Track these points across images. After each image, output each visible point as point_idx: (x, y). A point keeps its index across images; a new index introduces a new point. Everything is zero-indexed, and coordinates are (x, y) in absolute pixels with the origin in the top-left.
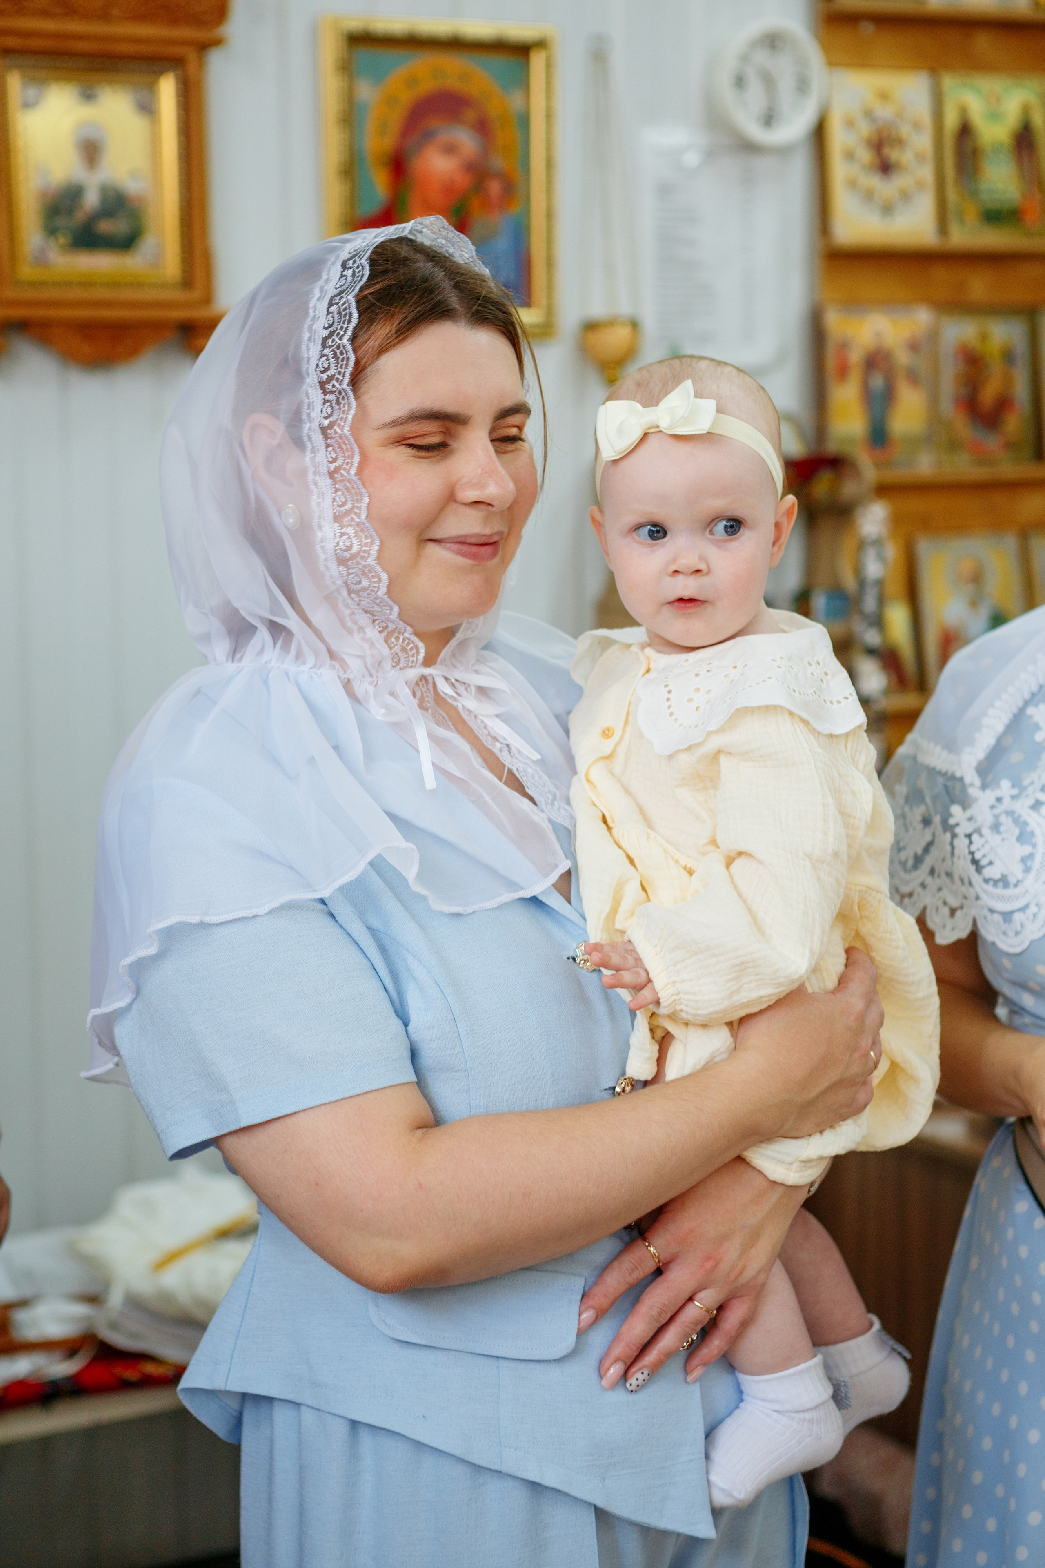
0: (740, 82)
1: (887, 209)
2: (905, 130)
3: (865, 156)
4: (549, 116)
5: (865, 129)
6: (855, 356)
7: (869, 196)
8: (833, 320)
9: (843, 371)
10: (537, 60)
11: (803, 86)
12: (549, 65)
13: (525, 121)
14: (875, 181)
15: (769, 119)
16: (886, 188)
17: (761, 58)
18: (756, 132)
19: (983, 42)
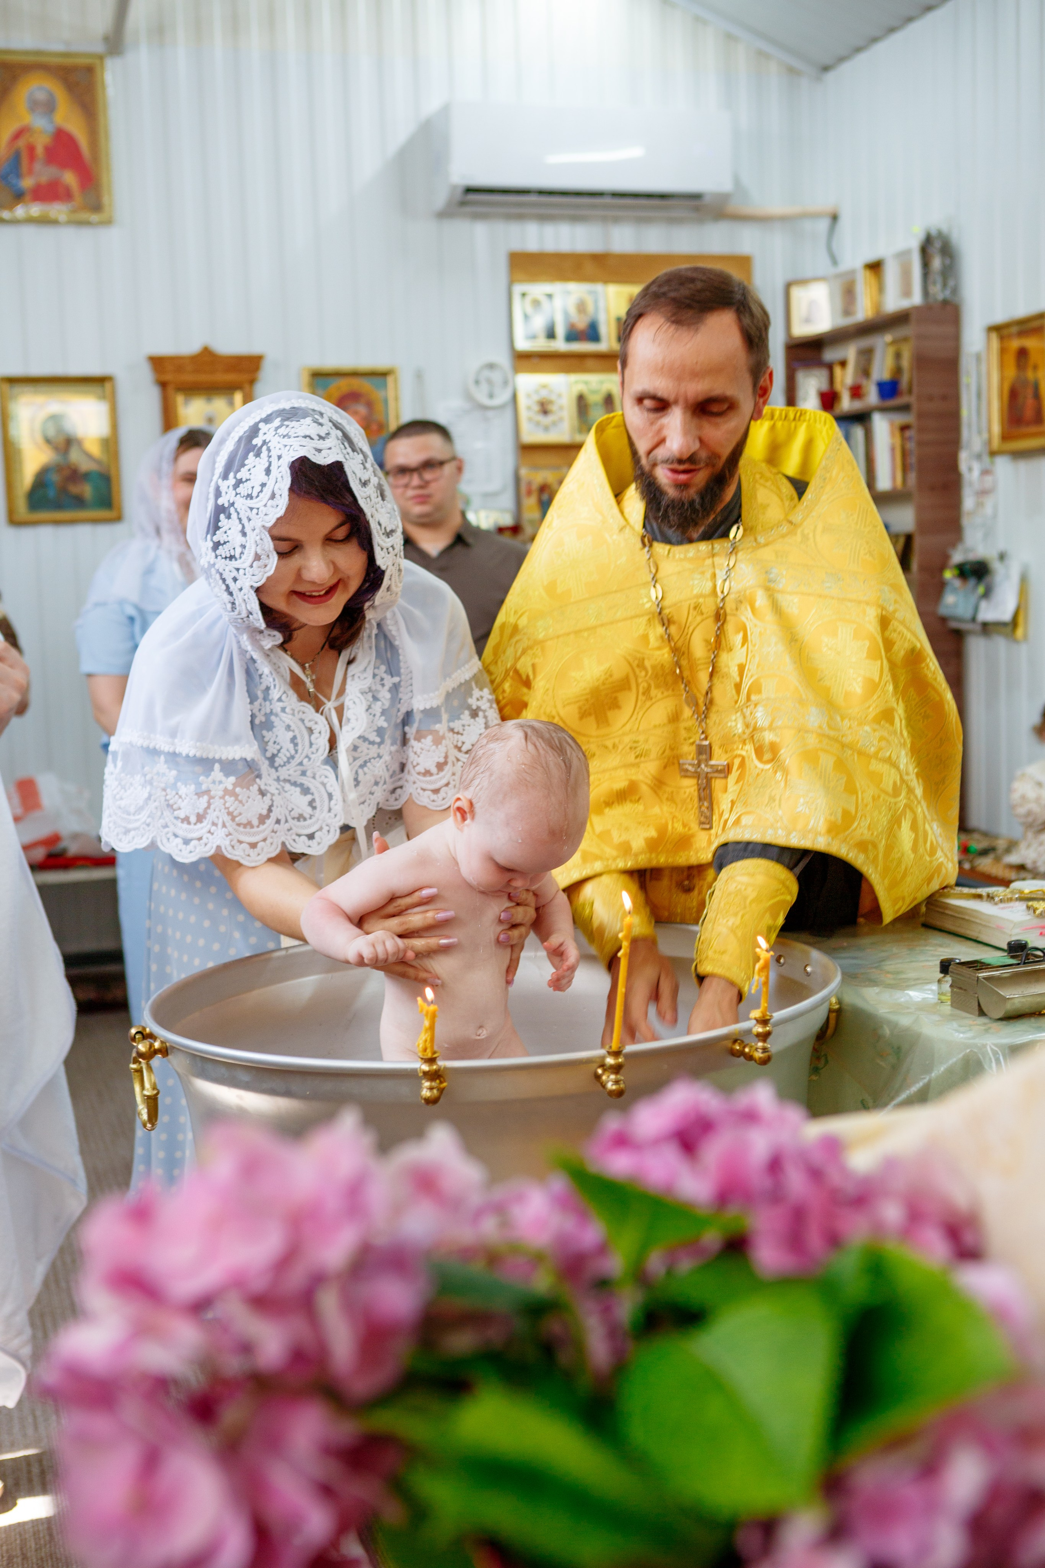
0: (477, 382)
1: (546, 429)
2: (553, 397)
3: (536, 408)
4: (397, 399)
5: (536, 398)
6: (535, 486)
7: (538, 424)
8: (524, 472)
9: (529, 493)
10: (390, 380)
11: (505, 383)
12: (396, 381)
13: (386, 401)
14: (541, 418)
15: (491, 396)
16: (546, 420)
17: (487, 373)
18: (487, 402)
19: (590, 363)
